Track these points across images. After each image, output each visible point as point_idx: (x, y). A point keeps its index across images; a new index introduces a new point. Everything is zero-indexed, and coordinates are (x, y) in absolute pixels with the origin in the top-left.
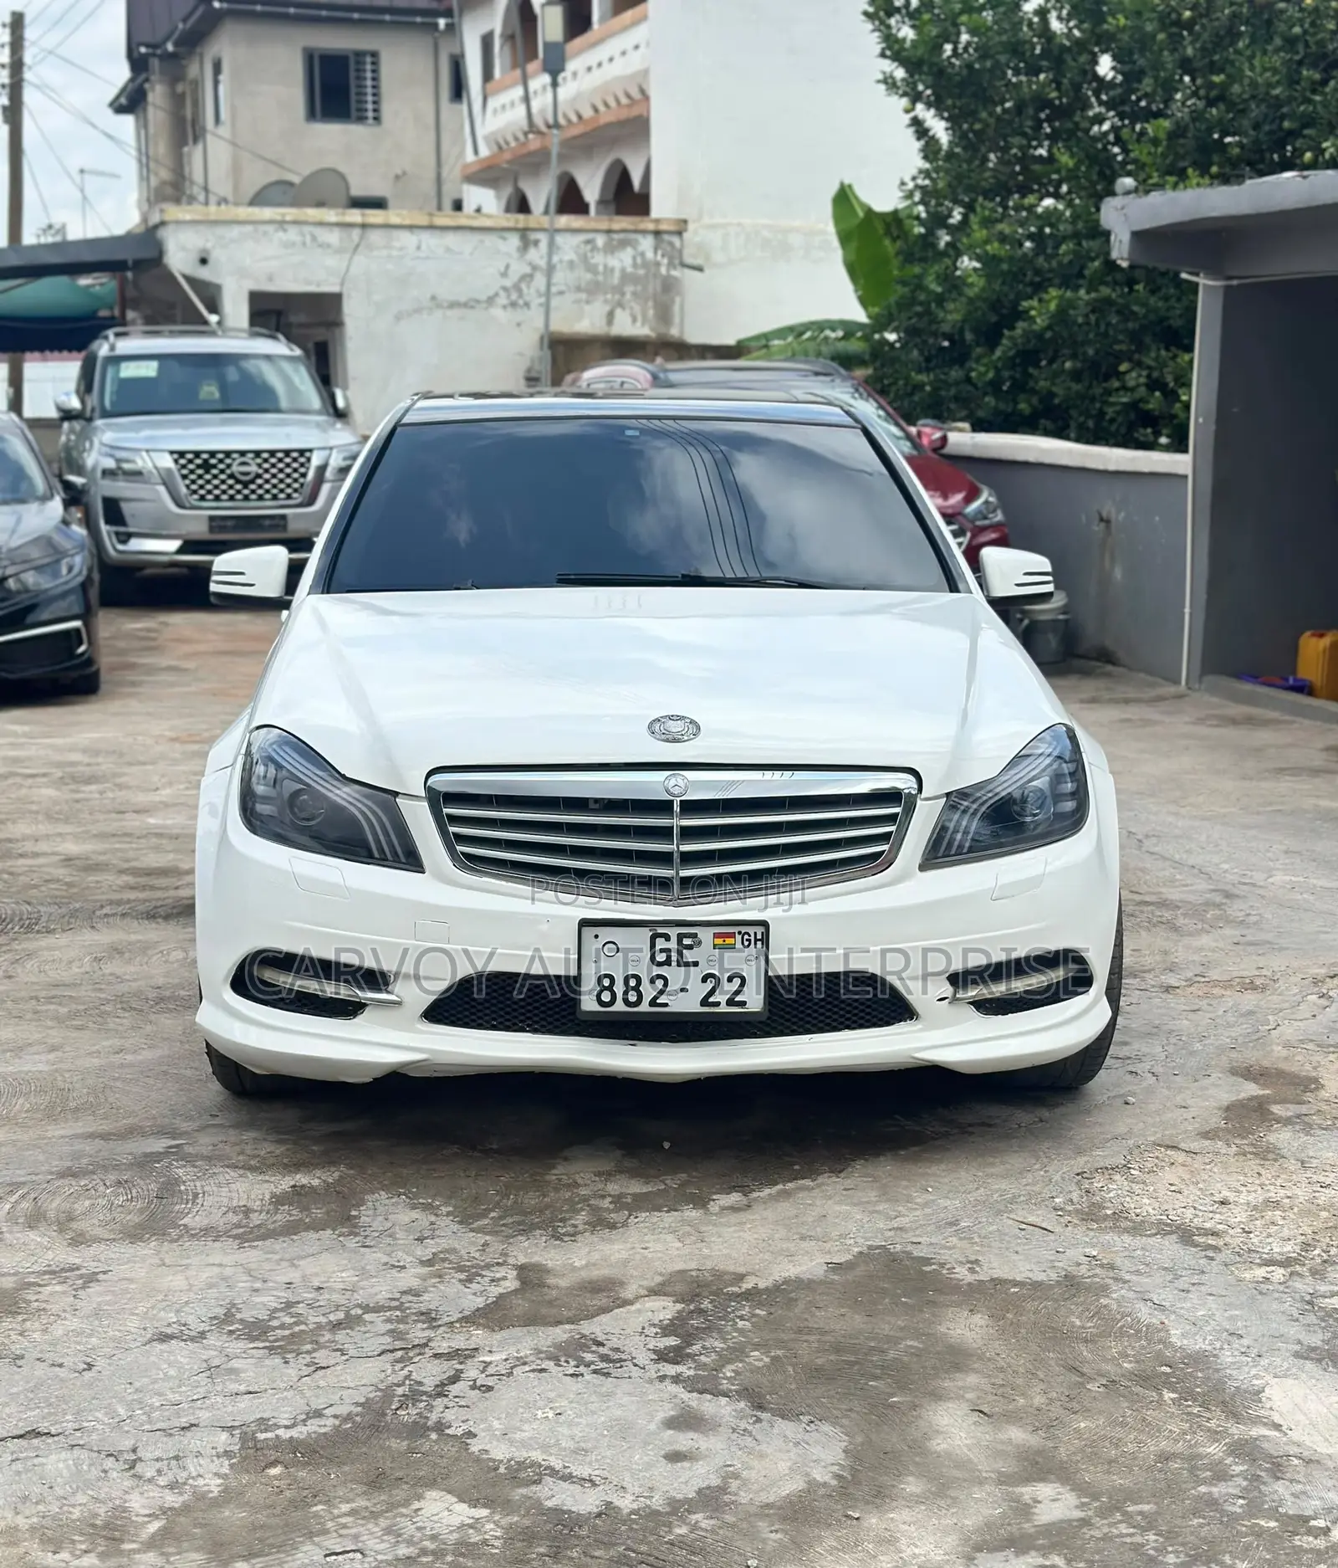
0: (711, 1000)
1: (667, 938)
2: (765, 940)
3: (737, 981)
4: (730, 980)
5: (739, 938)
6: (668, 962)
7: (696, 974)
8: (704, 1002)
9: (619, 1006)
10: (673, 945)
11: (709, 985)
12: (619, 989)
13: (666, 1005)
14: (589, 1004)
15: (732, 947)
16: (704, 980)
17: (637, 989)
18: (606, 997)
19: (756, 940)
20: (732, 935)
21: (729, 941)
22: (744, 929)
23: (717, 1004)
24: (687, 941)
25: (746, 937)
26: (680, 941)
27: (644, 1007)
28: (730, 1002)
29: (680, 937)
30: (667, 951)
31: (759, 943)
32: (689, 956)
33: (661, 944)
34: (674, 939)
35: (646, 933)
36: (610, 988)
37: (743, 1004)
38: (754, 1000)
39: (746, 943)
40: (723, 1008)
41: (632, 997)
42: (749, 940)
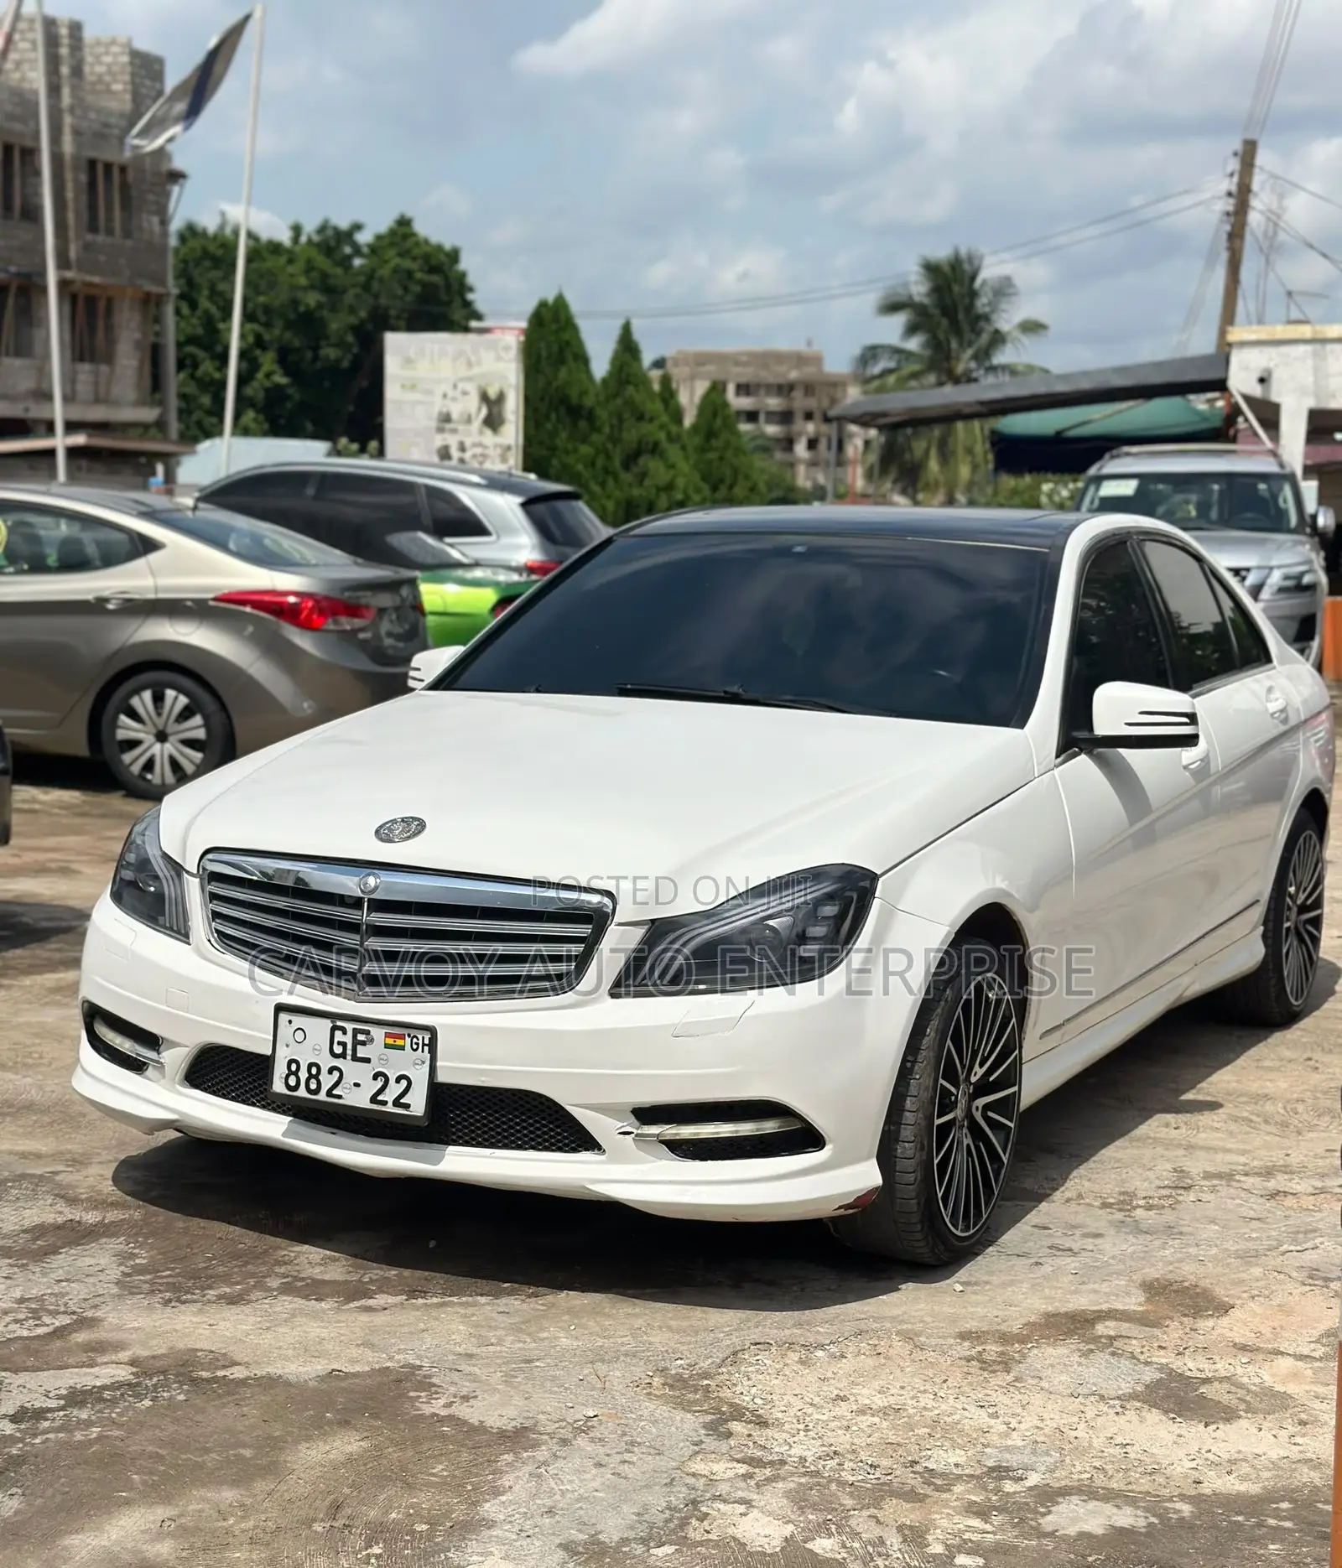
0: (380, 1098)
1: (344, 1032)
2: (432, 1046)
3: (404, 1083)
4: (398, 1080)
5: (408, 1040)
6: (343, 1055)
7: (367, 1071)
8: (374, 1100)
9: (302, 1092)
10: (348, 1039)
11: (380, 1083)
12: (303, 1075)
13: (340, 1097)
14: (278, 1087)
15: (402, 1048)
16: (375, 1077)
17: (316, 1077)
18: (292, 1081)
19: (424, 1045)
20: (402, 1037)
21: (400, 1042)
22: (413, 1032)
23: (385, 1103)
24: (361, 1037)
25: (415, 1040)
26: (355, 1036)
27: (322, 1096)
28: (397, 1103)
29: (356, 1032)
30: (344, 1045)
31: (426, 1048)
32: (362, 1052)
33: (338, 1035)
34: (350, 1033)
35: (328, 1024)
36: (296, 1073)
37: (407, 1106)
38: (417, 1103)
39: (415, 1047)
40: (390, 1108)
41: (313, 1086)
42: (417, 1044)
